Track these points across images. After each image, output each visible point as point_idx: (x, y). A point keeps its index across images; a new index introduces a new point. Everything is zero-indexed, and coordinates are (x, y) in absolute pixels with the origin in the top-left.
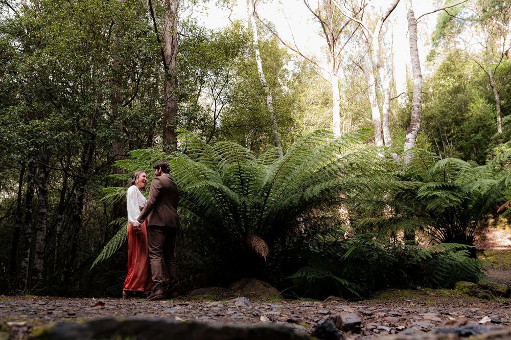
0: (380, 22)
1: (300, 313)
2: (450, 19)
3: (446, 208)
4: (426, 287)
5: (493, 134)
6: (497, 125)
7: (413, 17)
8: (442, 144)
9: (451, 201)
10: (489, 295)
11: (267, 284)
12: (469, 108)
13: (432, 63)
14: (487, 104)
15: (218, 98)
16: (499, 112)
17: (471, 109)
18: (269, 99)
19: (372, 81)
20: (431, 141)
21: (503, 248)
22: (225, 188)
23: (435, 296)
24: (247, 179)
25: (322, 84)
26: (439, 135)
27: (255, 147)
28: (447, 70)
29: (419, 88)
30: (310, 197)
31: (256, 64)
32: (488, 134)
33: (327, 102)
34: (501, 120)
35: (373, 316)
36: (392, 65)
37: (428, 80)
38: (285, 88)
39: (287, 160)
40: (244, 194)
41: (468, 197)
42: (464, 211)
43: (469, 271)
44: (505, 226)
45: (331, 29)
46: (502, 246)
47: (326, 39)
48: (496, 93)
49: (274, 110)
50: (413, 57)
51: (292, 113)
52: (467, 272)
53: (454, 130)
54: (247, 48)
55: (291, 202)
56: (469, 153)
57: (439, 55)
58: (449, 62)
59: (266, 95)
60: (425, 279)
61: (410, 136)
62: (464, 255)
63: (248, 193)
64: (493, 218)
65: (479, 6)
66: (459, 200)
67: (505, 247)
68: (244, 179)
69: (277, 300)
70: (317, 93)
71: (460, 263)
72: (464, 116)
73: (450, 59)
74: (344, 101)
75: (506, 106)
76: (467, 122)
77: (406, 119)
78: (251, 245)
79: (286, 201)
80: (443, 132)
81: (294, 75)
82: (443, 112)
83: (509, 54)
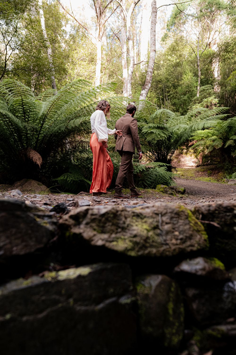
0: (133, 5)
1: (55, 200)
2: (180, 13)
3: (158, 141)
4: (140, 187)
5: (194, 97)
6: (197, 92)
7: (155, 6)
8: (164, 100)
9: (161, 137)
10: (173, 193)
11: (39, 183)
12: (183, 78)
13: (164, 43)
14: (193, 77)
15: (9, 44)
16: (199, 83)
17: (184, 79)
18: (50, 51)
19: (125, 50)
20: (158, 98)
21: (189, 167)
22: (10, 115)
23: (144, 193)
24: (28, 110)
25: (90, 46)
26: (163, 94)
27: (38, 88)
28: (173, 49)
29: (153, 60)
30: (73, 127)
31: (39, 21)
32: (191, 97)
33: (92, 60)
34: (200, 89)
35: (101, 202)
36: (140, 40)
37: (161, 55)
38: (63, 45)
39: (58, 99)
40: (26, 121)
41: (171, 134)
42: (168, 143)
43: (165, 179)
44: (192, 154)
45: (99, 3)
46: (188, 166)
47: (95, 11)
48: (199, 70)
49: (53, 61)
50: (152, 36)
51: (66, 65)
52: (164, 180)
53: (172, 92)
54: (33, 6)
55: (60, 130)
56: (179, 108)
57: (170, 38)
58: (175, 44)
59: (47, 48)
60: (140, 183)
61: (144, 92)
62: (164, 170)
63: (29, 120)
64: (186, 149)
65: (199, 7)
66: (166, 136)
67: (190, 166)
68: (26, 110)
69: (46, 193)
70: (86, 53)
71: (162, 174)
72: (179, 83)
73: (176, 42)
74: (105, 62)
75: (203, 80)
76: (180, 87)
77: (144, 80)
78: (30, 156)
79: (56, 128)
80: (165, 93)
81: (70, 35)
82: (167, 79)
83: (211, 45)
